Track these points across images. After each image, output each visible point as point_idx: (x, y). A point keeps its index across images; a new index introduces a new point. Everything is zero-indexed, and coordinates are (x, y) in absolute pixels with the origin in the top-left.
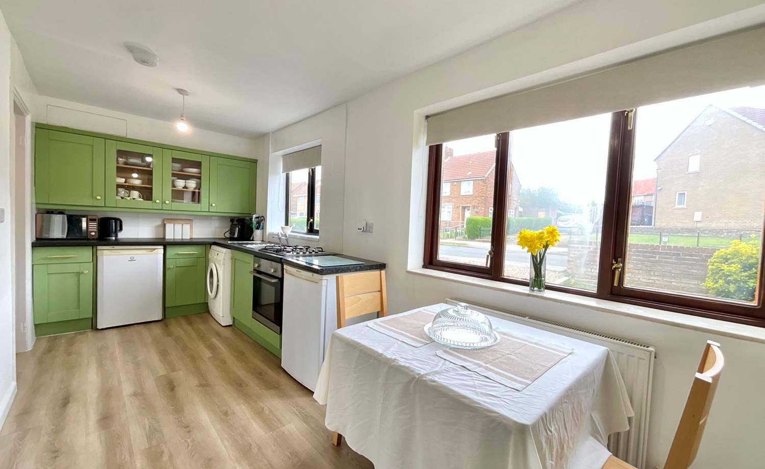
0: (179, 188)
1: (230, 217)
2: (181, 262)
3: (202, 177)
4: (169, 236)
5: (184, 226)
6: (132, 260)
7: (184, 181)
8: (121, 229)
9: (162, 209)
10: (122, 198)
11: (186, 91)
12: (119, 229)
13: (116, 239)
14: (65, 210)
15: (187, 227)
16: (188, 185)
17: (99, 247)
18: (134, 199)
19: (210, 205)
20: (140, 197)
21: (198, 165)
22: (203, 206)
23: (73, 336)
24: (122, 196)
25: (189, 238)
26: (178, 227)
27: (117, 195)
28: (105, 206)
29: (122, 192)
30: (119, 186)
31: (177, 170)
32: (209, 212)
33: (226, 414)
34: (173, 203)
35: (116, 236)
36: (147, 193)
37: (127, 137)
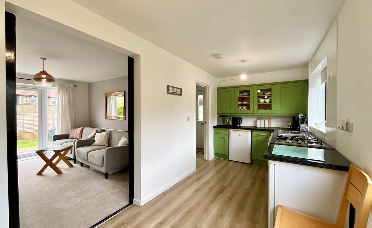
0: (262, 103)
1: (293, 116)
2: (258, 138)
3: (272, 96)
4: (259, 126)
5: (265, 121)
6: (239, 135)
7: (264, 99)
8: (242, 123)
9: (253, 114)
10: (240, 110)
11: (244, 60)
12: (241, 122)
13: (240, 126)
14: (226, 115)
15: (267, 122)
16: (266, 101)
17: (230, 129)
18: (244, 110)
19: (276, 110)
20: (246, 109)
21: (270, 90)
22: (273, 111)
23: (222, 160)
24: (240, 109)
25: (268, 127)
26: (263, 121)
27: (238, 109)
28: (234, 113)
29: (240, 107)
30: (239, 105)
31: (262, 94)
32: (276, 114)
33: (221, 216)
34: (258, 110)
35: (240, 125)
36: (248, 107)
37: (242, 85)
